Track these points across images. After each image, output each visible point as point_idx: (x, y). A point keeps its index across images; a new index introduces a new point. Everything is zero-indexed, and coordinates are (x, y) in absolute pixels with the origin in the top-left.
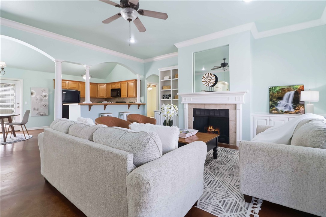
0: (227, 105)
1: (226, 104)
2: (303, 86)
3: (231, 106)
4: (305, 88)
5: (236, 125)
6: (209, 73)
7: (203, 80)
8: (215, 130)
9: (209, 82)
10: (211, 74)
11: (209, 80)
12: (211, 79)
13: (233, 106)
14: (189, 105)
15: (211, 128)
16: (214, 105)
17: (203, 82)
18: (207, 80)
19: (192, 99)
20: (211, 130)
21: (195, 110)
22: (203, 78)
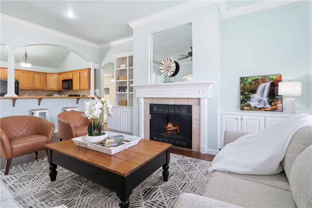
0: (189, 100)
1: (188, 98)
2: (281, 77)
3: (194, 100)
4: (283, 78)
5: (199, 124)
6: (168, 59)
7: (161, 68)
8: (175, 128)
9: (168, 70)
10: (170, 59)
11: (168, 67)
12: (170, 66)
13: (197, 101)
14: (145, 99)
15: (170, 125)
16: (174, 100)
17: (161, 71)
18: (165, 68)
19: (148, 92)
20: (170, 128)
21: (152, 106)
22: (161, 65)
